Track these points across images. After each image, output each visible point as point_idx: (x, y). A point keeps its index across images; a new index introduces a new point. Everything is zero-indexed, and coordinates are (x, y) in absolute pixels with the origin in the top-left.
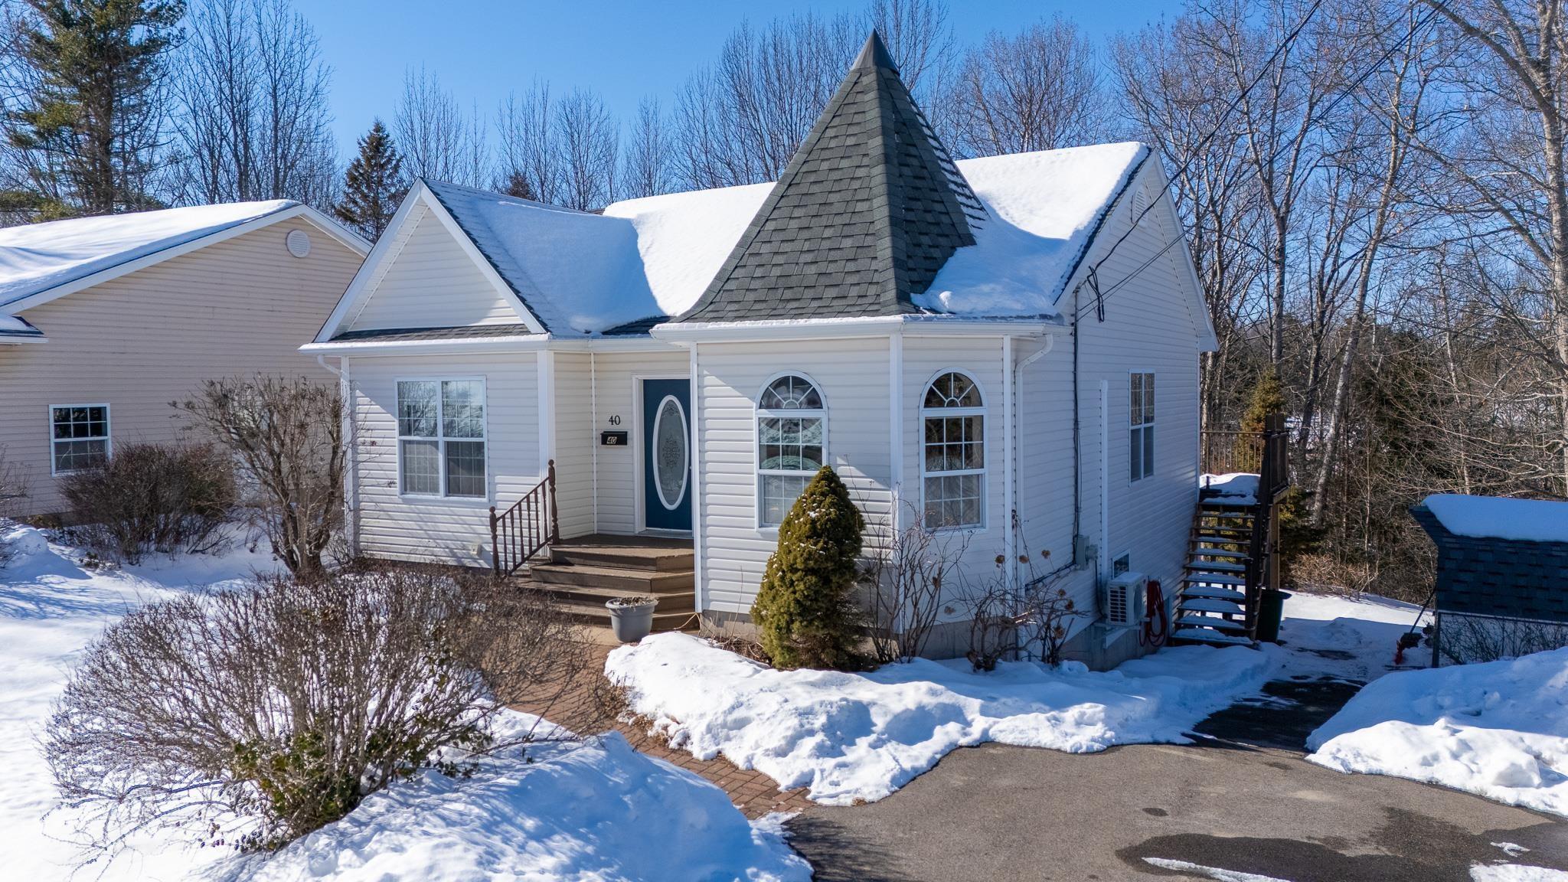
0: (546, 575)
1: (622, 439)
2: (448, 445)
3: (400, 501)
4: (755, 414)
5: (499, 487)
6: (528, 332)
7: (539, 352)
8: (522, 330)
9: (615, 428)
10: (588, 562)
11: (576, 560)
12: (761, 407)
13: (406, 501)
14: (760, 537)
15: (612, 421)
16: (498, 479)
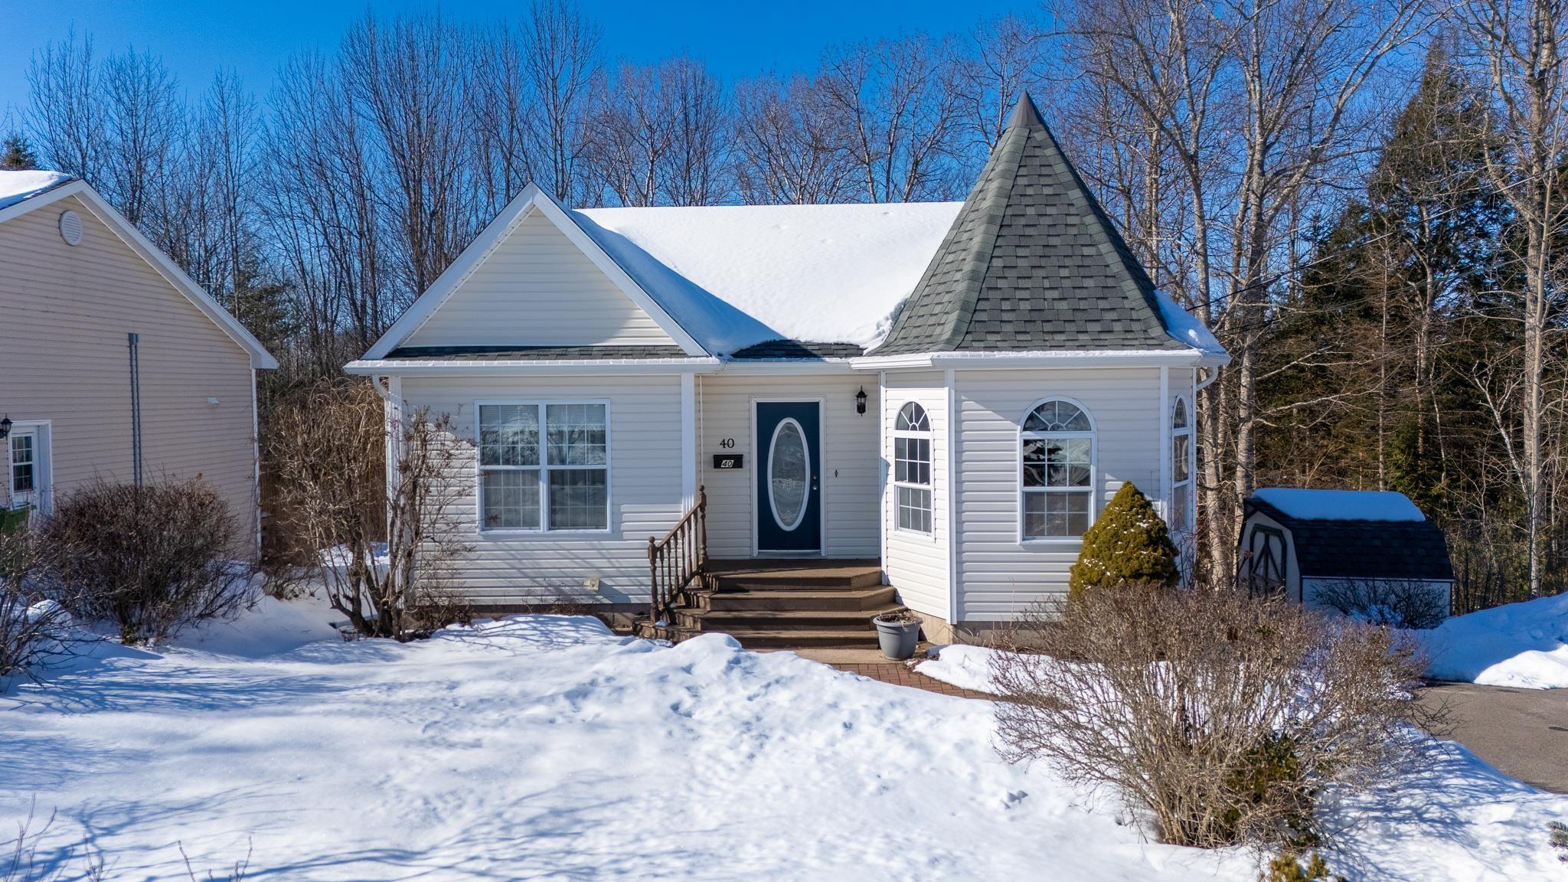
0: (729, 604)
1: (738, 461)
2: (552, 473)
3: (481, 538)
4: (1019, 435)
5: (625, 517)
6: (685, 355)
7: (683, 375)
8: (675, 352)
9: (727, 451)
10: (767, 587)
11: (752, 586)
12: (1025, 429)
13: (487, 538)
14: (1022, 549)
15: (723, 444)
16: (624, 508)
